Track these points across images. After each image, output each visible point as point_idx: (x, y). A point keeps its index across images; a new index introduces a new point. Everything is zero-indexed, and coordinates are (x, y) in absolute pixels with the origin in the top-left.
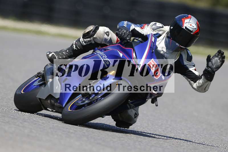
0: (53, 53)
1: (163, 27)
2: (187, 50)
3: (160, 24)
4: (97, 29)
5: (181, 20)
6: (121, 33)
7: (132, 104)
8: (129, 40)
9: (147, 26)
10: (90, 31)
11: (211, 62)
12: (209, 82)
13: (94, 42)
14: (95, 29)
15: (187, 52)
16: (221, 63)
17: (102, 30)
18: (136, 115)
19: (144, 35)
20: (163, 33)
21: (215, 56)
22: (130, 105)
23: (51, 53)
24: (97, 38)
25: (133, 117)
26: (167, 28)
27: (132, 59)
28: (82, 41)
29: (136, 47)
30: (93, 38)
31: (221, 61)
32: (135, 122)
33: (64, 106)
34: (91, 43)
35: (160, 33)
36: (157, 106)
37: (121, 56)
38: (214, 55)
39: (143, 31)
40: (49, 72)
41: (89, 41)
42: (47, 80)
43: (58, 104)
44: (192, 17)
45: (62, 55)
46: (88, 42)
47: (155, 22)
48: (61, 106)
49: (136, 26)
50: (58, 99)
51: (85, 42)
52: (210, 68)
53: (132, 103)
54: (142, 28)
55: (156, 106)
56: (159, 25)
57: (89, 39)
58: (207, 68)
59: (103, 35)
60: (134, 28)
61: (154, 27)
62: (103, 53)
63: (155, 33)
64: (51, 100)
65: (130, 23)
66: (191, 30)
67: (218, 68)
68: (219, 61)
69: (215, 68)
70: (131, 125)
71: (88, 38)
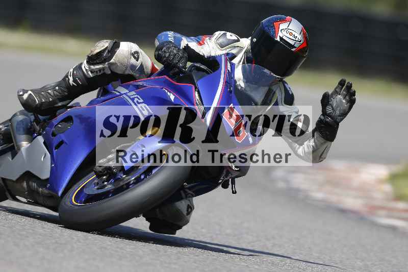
0: (30, 92)
1: (238, 41)
2: (284, 83)
3: (233, 34)
4: (116, 46)
5: (272, 26)
6: (167, 55)
7: (190, 190)
8: (183, 67)
9: (208, 40)
10: (104, 51)
11: (331, 105)
12: (329, 143)
13: (110, 72)
14: (112, 47)
15: (285, 87)
16: (349, 104)
17: (126, 48)
18: (190, 210)
19: (204, 56)
20: (239, 53)
21: (336, 92)
22: (186, 192)
23: (27, 91)
24: (116, 63)
25: (185, 213)
26: (246, 43)
27: (193, 105)
28: (86, 70)
29: (199, 81)
30: (108, 64)
31: (348, 102)
32: (187, 222)
33: (60, 193)
34: (105, 73)
35: (234, 51)
36: (236, 193)
37: (173, 101)
38: (333, 92)
39: (202, 50)
40: (22, 129)
41: (100, 70)
42: (19, 144)
43: (46, 191)
44: (293, 19)
45: (47, 96)
46: (98, 72)
47: (224, 32)
48: (54, 193)
49: (190, 40)
50: (47, 180)
51: (92, 72)
52: (330, 116)
53: (189, 188)
54: (200, 44)
55: (233, 193)
56: (231, 36)
57: (101, 66)
58: (322, 117)
59: (129, 59)
60: (187, 45)
61: (221, 40)
62: (133, 93)
63: (224, 52)
64: (30, 183)
65: (179, 35)
66: (292, 43)
67: (344, 114)
68: (344, 101)
69: (339, 116)
70: (180, 227)
71: (98, 64)
